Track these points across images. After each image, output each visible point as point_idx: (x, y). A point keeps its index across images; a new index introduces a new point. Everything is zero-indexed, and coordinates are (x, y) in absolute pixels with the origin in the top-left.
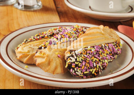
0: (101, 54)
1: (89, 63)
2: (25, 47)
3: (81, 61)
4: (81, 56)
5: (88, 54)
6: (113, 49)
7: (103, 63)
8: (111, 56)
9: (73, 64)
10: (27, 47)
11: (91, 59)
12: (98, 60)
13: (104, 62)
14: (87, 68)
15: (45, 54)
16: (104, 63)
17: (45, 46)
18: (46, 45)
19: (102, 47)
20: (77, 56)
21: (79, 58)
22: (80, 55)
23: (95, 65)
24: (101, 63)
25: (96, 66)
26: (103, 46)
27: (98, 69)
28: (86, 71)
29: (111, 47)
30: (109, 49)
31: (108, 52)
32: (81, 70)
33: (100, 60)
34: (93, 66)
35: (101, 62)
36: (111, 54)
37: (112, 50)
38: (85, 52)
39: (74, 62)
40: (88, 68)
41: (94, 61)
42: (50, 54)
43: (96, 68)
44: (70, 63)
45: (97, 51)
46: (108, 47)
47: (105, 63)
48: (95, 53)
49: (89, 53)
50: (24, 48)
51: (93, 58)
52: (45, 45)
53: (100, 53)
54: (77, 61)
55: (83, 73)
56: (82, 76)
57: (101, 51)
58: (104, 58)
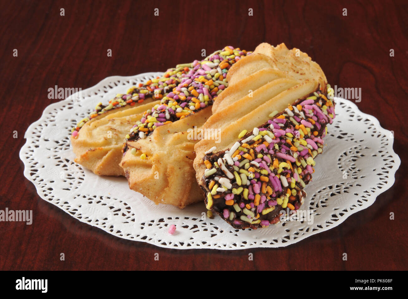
0: (293, 142)
1: (269, 183)
2: (98, 129)
3: (248, 183)
4: (243, 167)
5: (260, 156)
6: (316, 115)
7: (304, 169)
8: (316, 139)
9: (228, 198)
10: (103, 127)
11: (272, 168)
12: (289, 166)
13: (305, 165)
14: (269, 198)
15: (152, 155)
16: (306, 168)
17: (146, 129)
18: (149, 125)
19: (288, 118)
20: (232, 171)
21: (239, 174)
22: (241, 165)
23: (286, 184)
24: (300, 171)
25: (290, 183)
26: (291, 114)
27: (294, 192)
28: (267, 206)
29: (311, 111)
30: (307, 118)
31: (309, 130)
32: (253, 209)
33: (293, 164)
34: (280, 189)
35: (298, 167)
36: (316, 133)
37: (316, 119)
38: (252, 151)
39: (230, 191)
40: (271, 196)
41: (280, 171)
42: (166, 152)
43: (289, 190)
44: (218, 197)
45: (281, 138)
46: (302, 113)
47: (310, 168)
48: (277, 147)
49: (262, 152)
50: (95, 132)
51: (276, 162)
52: (146, 127)
53: (289, 140)
54: (237, 186)
55: (261, 214)
56: (258, 222)
57: (289, 133)
58: (303, 154)
